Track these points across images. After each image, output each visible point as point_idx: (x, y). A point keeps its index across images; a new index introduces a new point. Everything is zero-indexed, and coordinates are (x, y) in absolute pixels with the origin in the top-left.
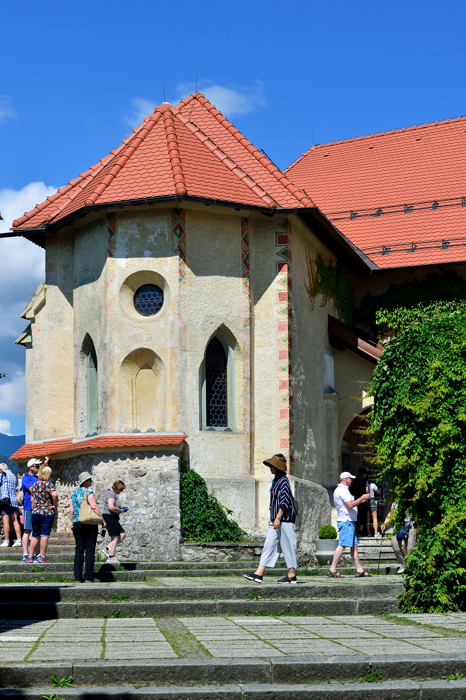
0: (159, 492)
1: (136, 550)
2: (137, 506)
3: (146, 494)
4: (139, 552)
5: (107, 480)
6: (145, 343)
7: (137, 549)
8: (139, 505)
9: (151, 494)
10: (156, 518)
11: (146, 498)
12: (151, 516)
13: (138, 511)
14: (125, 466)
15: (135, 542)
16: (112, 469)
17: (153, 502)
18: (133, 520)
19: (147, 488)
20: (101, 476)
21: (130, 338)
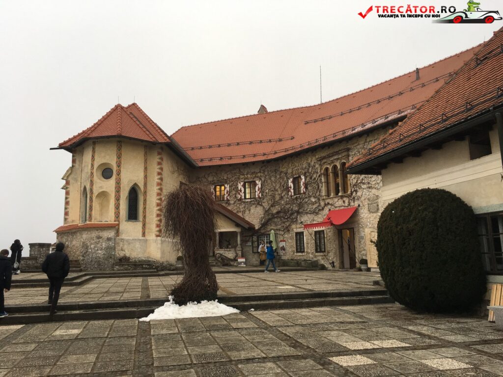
0: (106, 245)
2: (97, 250)
3: (102, 245)
5: (87, 240)
6: (105, 189)
8: (99, 249)
9: (103, 245)
10: (105, 254)
11: (101, 247)
12: (103, 253)
13: (98, 252)
14: (94, 235)
15: (96, 264)
16: (89, 236)
17: (104, 248)
18: (96, 255)
19: (102, 243)
20: (84, 238)
21: (99, 187)
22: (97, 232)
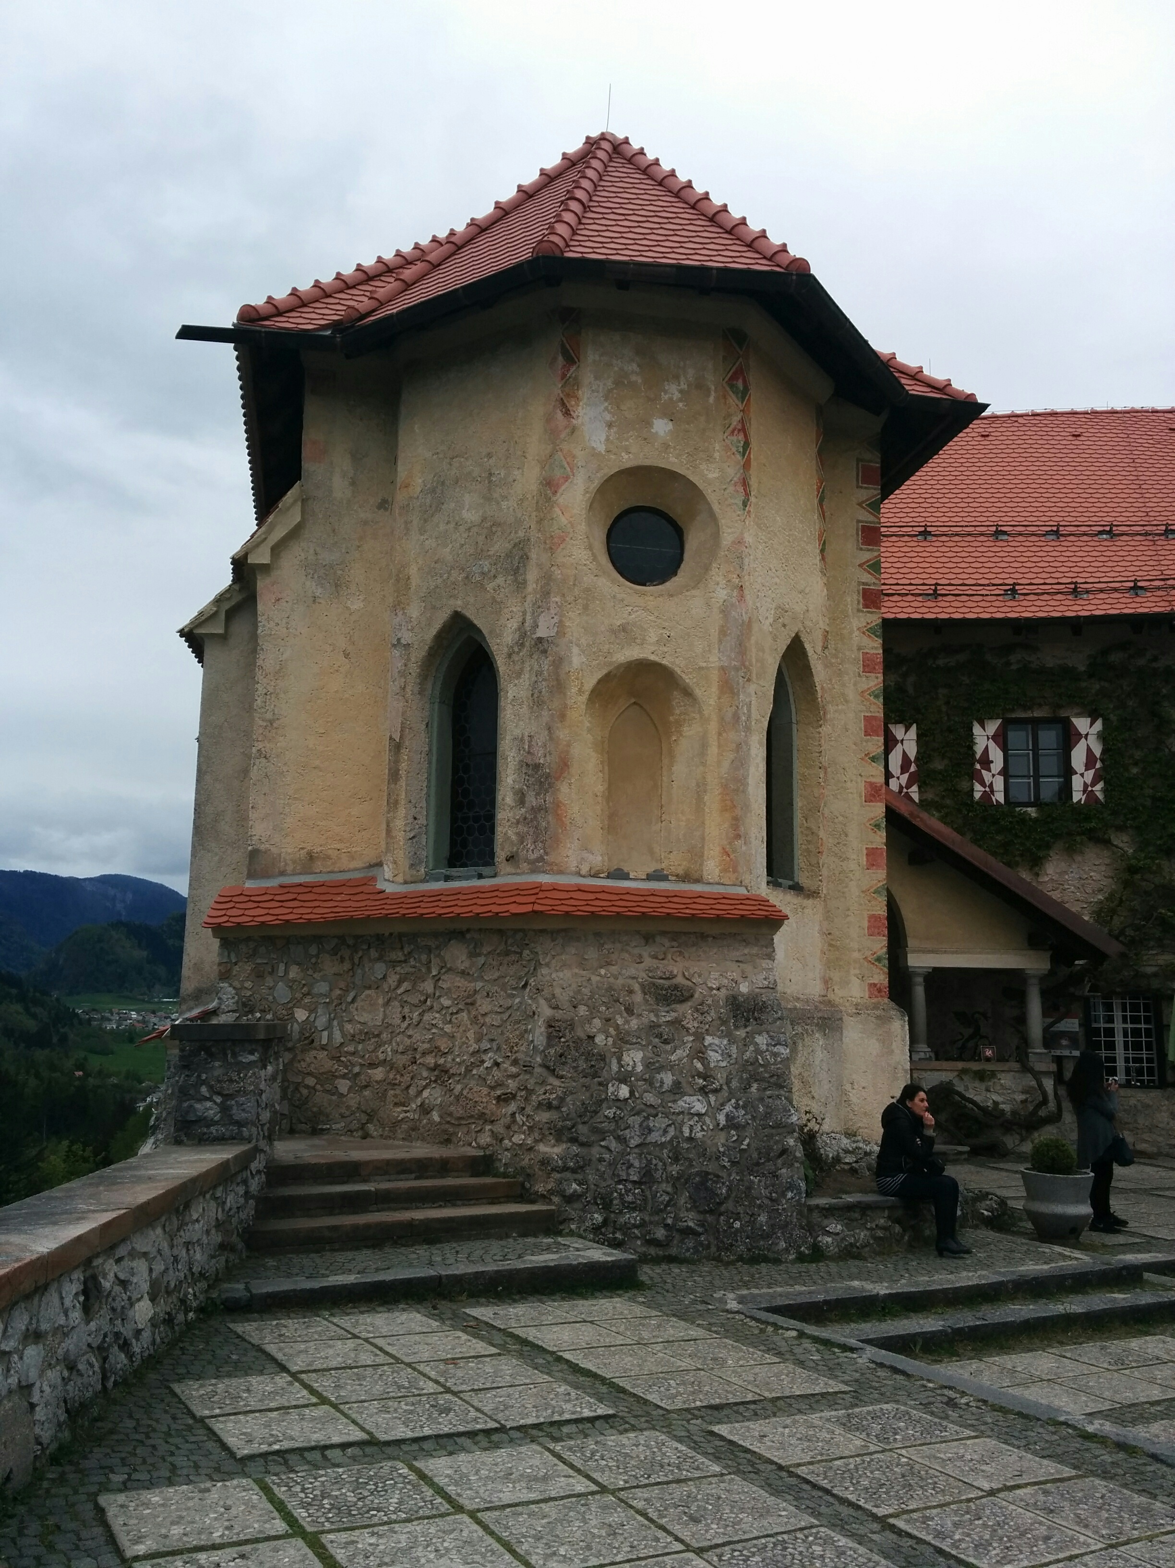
0: (734, 1050)
1: (691, 1224)
2: (677, 1090)
3: (700, 1053)
4: (700, 1230)
5: (582, 1010)
6: (653, 648)
7: (690, 1220)
8: (684, 1084)
9: (714, 1057)
10: (737, 1127)
11: (699, 1066)
12: (722, 1119)
13: (681, 1103)
14: (632, 971)
15: (683, 1199)
16: (595, 979)
17: (721, 1077)
18: (672, 1132)
19: (699, 1037)
20: (563, 997)
21: (613, 632)
22: (646, 952)
